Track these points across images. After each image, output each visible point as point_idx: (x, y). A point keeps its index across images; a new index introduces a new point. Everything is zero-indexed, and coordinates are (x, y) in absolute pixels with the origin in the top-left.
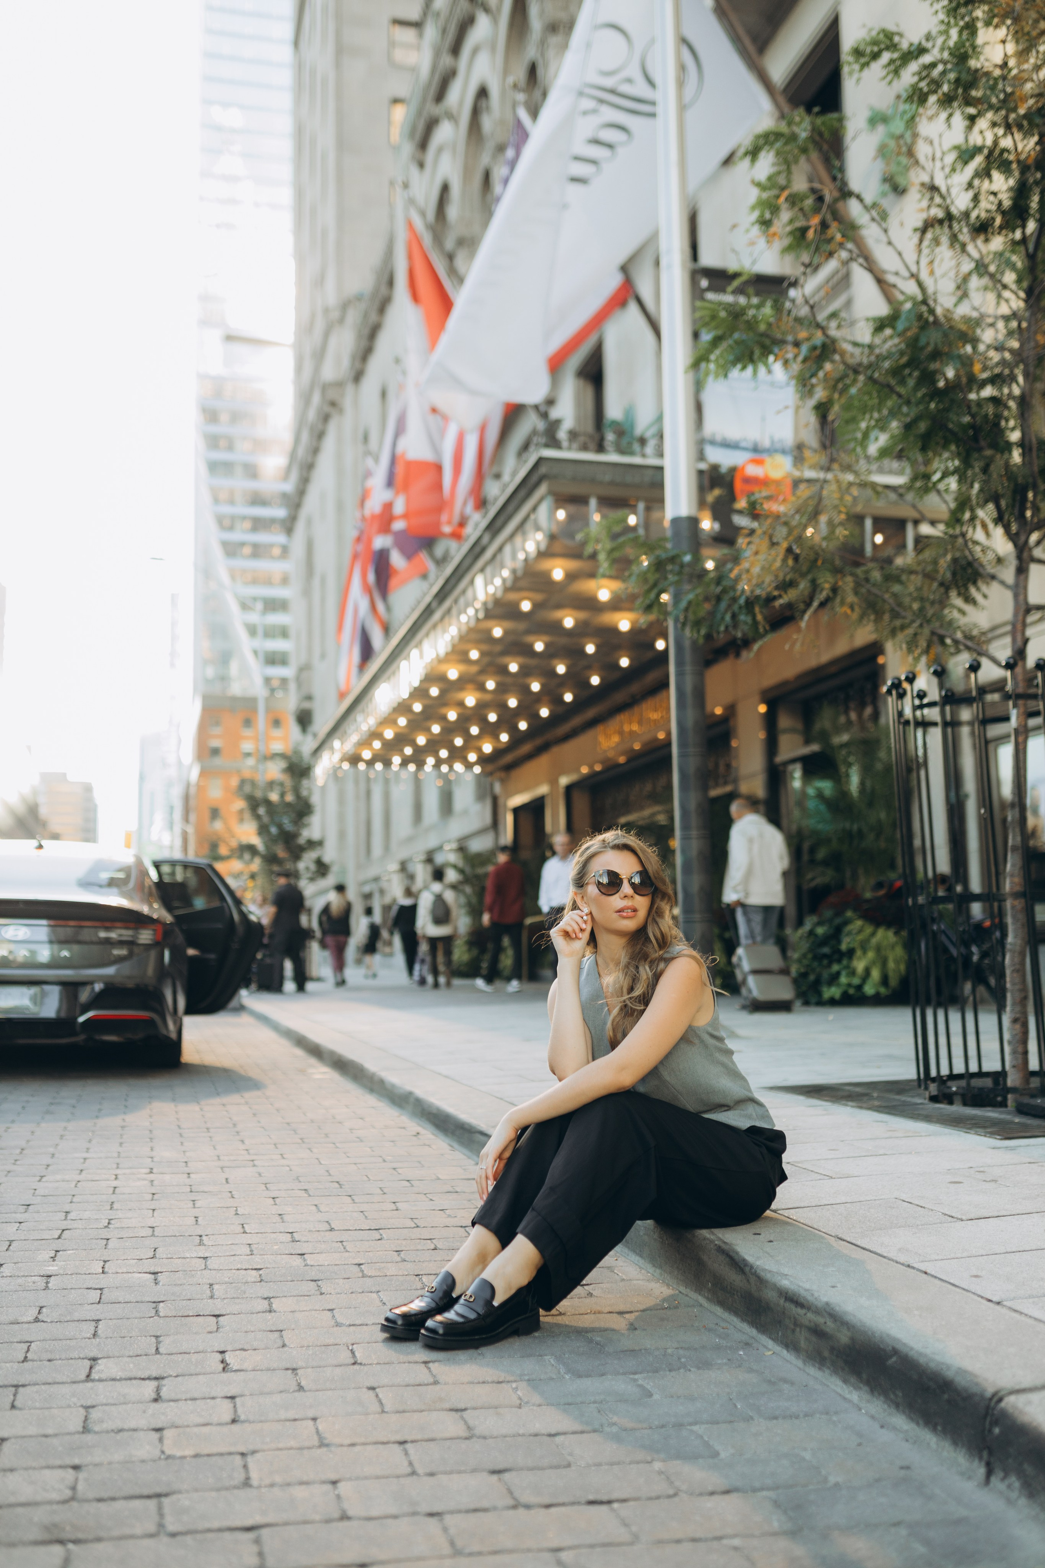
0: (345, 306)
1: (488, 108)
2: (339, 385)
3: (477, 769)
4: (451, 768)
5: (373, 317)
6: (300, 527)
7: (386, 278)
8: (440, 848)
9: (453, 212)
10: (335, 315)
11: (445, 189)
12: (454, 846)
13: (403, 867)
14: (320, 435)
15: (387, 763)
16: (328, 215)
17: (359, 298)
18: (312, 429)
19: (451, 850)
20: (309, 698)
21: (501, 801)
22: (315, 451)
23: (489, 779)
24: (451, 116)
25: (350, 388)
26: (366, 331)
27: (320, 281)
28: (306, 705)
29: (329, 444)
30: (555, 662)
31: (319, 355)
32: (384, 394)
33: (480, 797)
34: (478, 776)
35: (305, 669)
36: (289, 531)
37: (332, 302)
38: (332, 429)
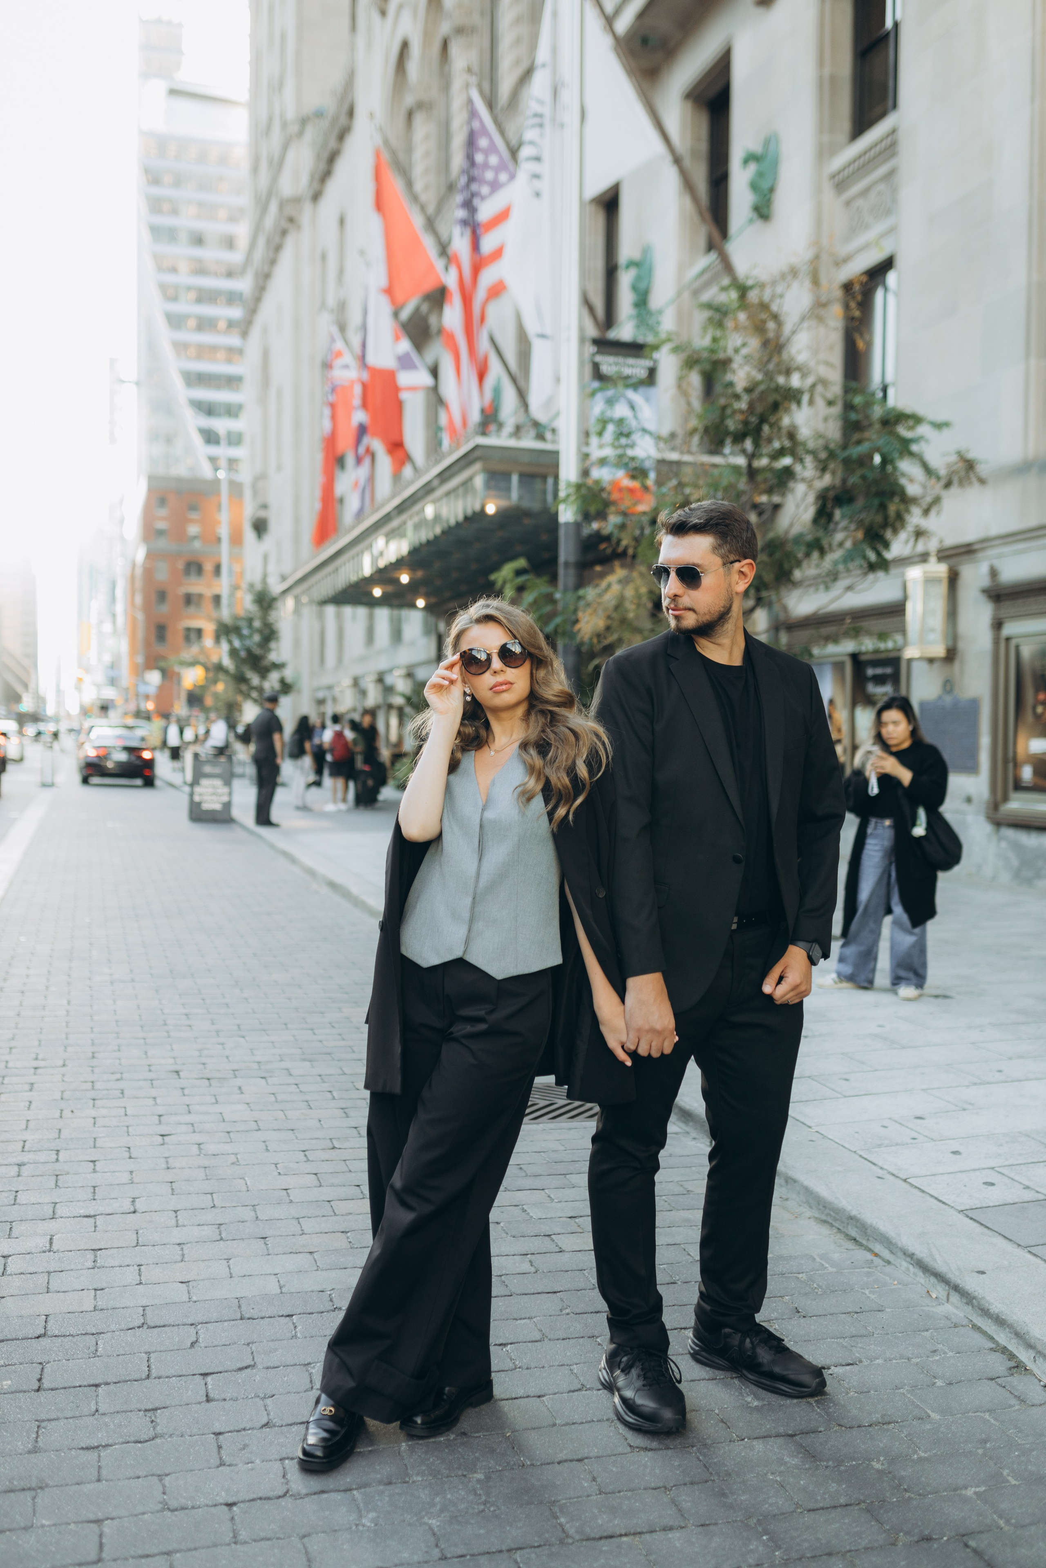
0: (304, 122)
2: (297, 200)
5: (333, 144)
6: (256, 331)
7: (346, 108)
8: (390, 671)
9: (413, 67)
10: (294, 128)
11: (405, 45)
12: (403, 671)
13: (356, 682)
14: (278, 248)
17: (319, 114)
18: (268, 241)
19: (400, 676)
20: (265, 507)
22: (273, 262)
25: (308, 207)
26: (325, 155)
27: (278, 86)
28: (262, 514)
29: (286, 257)
31: (277, 166)
32: (342, 221)
33: (427, 632)
35: (260, 478)
36: (245, 334)
37: (291, 114)
38: (289, 244)
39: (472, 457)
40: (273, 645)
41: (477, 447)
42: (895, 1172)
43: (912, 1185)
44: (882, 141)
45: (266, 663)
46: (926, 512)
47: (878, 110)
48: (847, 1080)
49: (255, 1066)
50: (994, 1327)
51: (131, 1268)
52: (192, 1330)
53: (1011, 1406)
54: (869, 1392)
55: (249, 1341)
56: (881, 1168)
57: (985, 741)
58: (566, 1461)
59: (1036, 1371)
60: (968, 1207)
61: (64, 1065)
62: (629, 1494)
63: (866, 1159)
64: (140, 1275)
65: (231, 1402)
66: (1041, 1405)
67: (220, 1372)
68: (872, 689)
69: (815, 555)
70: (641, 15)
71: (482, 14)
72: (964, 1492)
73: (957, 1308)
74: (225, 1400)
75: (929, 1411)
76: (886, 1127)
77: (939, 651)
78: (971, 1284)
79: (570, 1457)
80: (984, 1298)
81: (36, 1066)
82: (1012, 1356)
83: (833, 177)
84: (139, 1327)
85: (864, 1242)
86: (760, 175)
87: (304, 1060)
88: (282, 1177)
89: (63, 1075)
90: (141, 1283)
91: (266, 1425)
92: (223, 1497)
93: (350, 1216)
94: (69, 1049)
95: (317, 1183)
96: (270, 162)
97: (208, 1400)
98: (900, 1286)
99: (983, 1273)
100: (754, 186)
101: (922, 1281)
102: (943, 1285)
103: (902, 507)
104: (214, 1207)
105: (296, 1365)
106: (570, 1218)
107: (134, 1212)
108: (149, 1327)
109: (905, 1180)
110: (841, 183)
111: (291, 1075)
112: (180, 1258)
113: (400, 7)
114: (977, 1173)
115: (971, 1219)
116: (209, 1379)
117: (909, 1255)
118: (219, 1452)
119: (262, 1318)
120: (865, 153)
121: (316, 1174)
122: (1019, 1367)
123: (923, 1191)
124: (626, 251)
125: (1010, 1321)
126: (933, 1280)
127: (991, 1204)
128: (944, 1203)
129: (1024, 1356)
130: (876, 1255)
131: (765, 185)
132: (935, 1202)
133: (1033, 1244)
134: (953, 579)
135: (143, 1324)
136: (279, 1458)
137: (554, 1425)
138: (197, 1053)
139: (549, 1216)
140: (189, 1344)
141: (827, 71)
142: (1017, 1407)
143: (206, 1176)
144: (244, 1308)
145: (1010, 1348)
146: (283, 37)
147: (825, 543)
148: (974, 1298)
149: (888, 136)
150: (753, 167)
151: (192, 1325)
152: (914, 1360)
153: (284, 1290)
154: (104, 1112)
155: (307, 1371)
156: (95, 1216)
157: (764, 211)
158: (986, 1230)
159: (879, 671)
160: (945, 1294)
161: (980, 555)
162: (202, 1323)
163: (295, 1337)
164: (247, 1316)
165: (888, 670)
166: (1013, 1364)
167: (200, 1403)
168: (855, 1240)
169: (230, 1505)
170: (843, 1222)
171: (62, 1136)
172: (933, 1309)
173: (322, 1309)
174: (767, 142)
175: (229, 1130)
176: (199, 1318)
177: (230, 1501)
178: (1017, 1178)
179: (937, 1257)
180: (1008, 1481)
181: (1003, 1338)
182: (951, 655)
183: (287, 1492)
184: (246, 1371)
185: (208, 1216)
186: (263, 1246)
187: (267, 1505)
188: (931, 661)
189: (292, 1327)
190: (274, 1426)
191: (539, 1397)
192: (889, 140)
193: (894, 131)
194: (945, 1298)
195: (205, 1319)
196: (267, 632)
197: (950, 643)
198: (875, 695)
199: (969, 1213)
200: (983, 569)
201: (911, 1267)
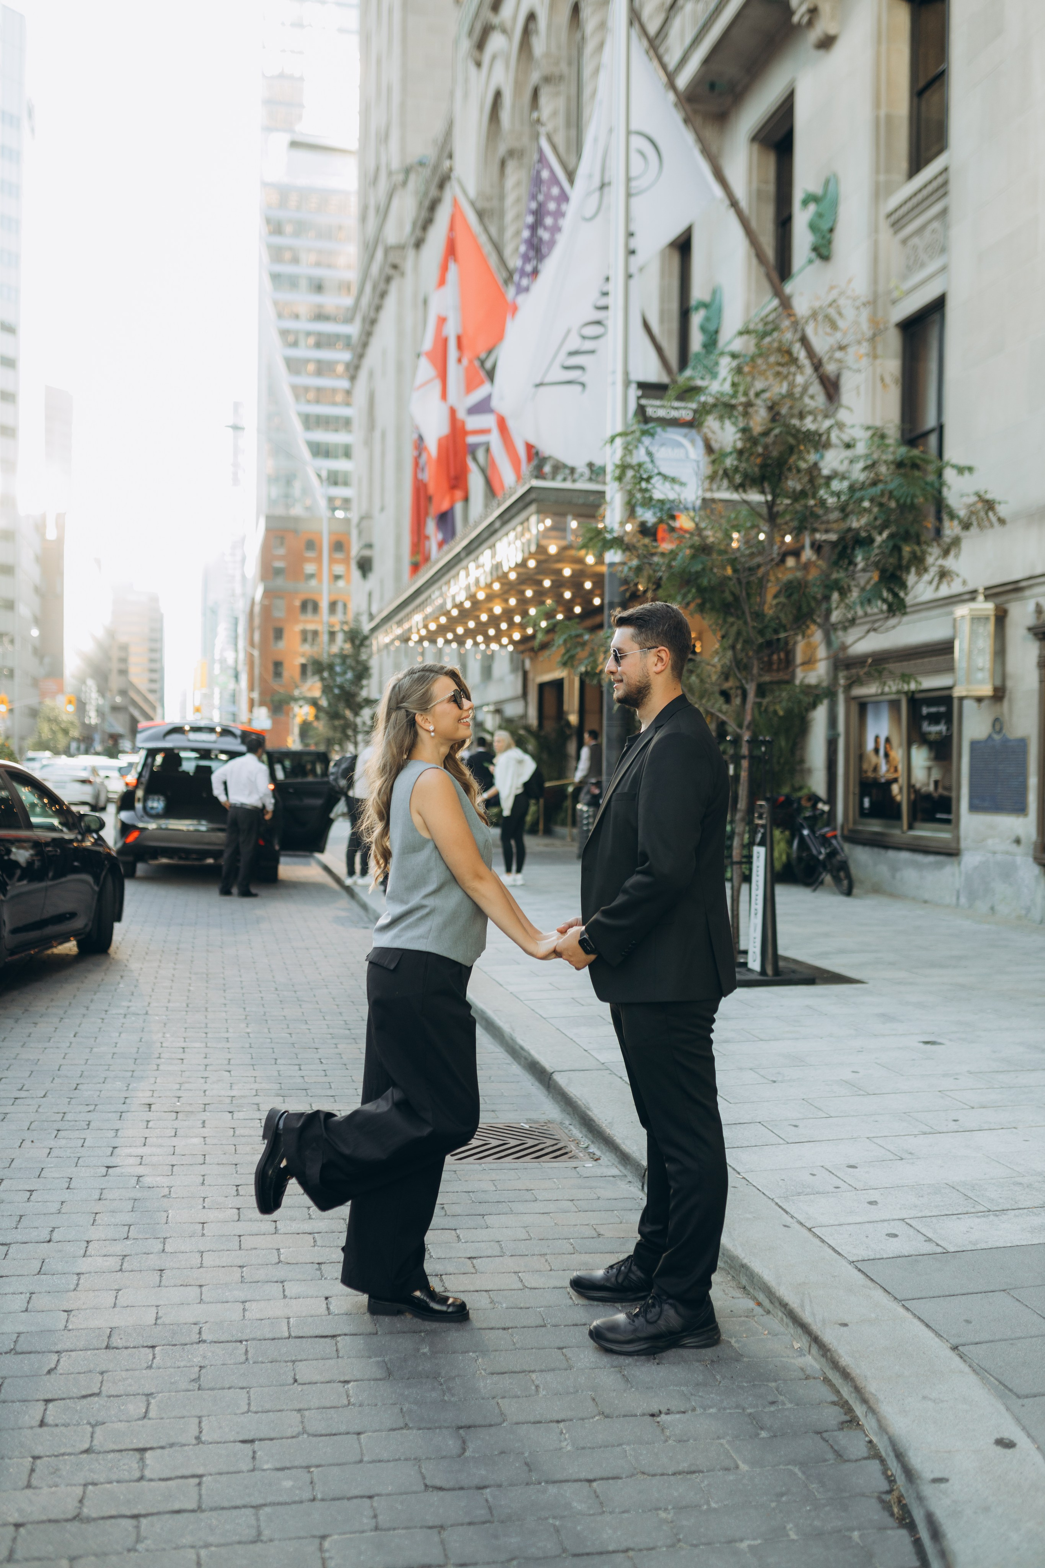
0: (407, 171)
1: (537, 31)
2: (401, 247)
3: (511, 648)
4: (488, 646)
5: (433, 192)
6: (363, 375)
8: (481, 707)
9: (505, 115)
10: (400, 177)
11: (498, 95)
12: (492, 708)
14: (383, 295)
15: (433, 641)
16: (393, 73)
17: (421, 164)
18: (374, 288)
19: (488, 712)
20: (369, 546)
21: (531, 676)
22: (378, 308)
23: (521, 656)
24: (504, 31)
25: (411, 253)
26: (427, 203)
27: (384, 138)
28: (366, 553)
29: (391, 302)
30: (562, 590)
31: (384, 213)
33: (514, 670)
34: (512, 653)
35: (366, 517)
36: (353, 378)
37: (395, 165)
38: (393, 288)
39: (528, 499)
40: (364, 682)
41: (531, 489)
42: (803, 1221)
43: (815, 1234)
44: (936, 178)
45: (359, 699)
46: (946, 553)
47: (935, 149)
48: (796, 1126)
49: (228, 1100)
50: (840, 1381)
51: (23, 1296)
52: (55, 1357)
53: (825, 1460)
54: (688, 1440)
55: (104, 1369)
56: (792, 1217)
57: (1033, 781)
58: (356, 1497)
59: (866, 1427)
60: (860, 1258)
61: (44, 1096)
62: (404, 1531)
63: (780, 1207)
64: (28, 1303)
65: (62, 1428)
66: (856, 1461)
67: (64, 1399)
68: (927, 727)
69: (835, 596)
70: (707, 61)
71: (570, 64)
72: (737, 1545)
73: (815, 1359)
74: (57, 1425)
75: (740, 1463)
76: (813, 1175)
77: (986, 690)
78: (829, 1336)
79: (361, 1493)
80: (836, 1351)
81: (17, 1096)
82: (849, 1410)
83: (889, 215)
84: (6, 1353)
85: (752, 1291)
86: (819, 215)
87: (278, 1095)
88: (205, 1210)
89: (39, 1106)
90: (26, 1310)
91: (87, 1451)
92: (15, 1517)
93: (254, 1251)
94: (57, 1080)
95: (236, 1218)
96: (378, 210)
97: (42, 1424)
98: (769, 1336)
99: (845, 1325)
100: (813, 227)
101: (792, 1331)
102: (807, 1336)
103: (917, 548)
104: (127, 1238)
105: (139, 1394)
106: (469, 1258)
107: (49, 1241)
108: (17, 1353)
109: (810, 1230)
110: (897, 222)
111: (259, 1110)
112: (72, 1287)
113: (494, 58)
114: (886, 1224)
115: (860, 1270)
116: (50, 1405)
117: (784, 1306)
118: (30, 1475)
119: (126, 1348)
120: (920, 190)
121: (239, 1209)
122: (852, 1422)
123: (823, 1241)
124: (698, 292)
125: (853, 1375)
126: (800, 1331)
127: (885, 1256)
128: (839, 1254)
129: (859, 1410)
130: (759, 1304)
131: (825, 226)
132: (831, 1252)
133: (910, 1297)
134: (1001, 618)
135: (12, 1350)
136: (83, 1482)
137: (361, 1461)
138: (178, 1086)
139: (448, 1256)
140: (46, 1370)
141: (882, 113)
142: (831, 1462)
143: (133, 1207)
144: (113, 1339)
145: (851, 1402)
146: (389, 90)
147: (844, 584)
148: (829, 1350)
149: (941, 173)
150: (812, 208)
151: (57, 1352)
152: (749, 1411)
153: (159, 1321)
154: (63, 1142)
155: (148, 1400)
156: (10, 1244)
157: (824, 252)
158: (869, 1283)
159: (933, 710)
160: (807, 1345)
161: (1027, 593)
162: (67, 1351)
163: (150, 1367)
164: (115, 1345)
165: (942, 709)
166: (848, 1418)
167: (32, 1428)
168: (744, 1288)
169: (17, 1526)
170: (736, 1270)
171: (13, 1165)
172: (793, 1361)
173: (187, 1340)
174: (827, 183)
175: (175, 1163)
176: (68, 1345)
177: (20, 1520)
178: (922, 1230)
179: (808, 1308)
180: (788, 1535)
181: (846, 1392)
182: (999, 694)
183: (78, 1515)
184: (89, 1399)
185: (119, 1248)
186: (158, 1278)
187: (52, 1527)
188: (979, 700)
189: (151, 1357)
190: (93, 1452)
191: (359, 1434)
192: (940, 180)
193: (946, 169)
194: (807, 1349)
195: (72, 1347)
196: (360, 668)
197: (998, 683)
198: (930, 733)
199: (859, 1265)
200: (1031, 606)
201: (784, 1317)
